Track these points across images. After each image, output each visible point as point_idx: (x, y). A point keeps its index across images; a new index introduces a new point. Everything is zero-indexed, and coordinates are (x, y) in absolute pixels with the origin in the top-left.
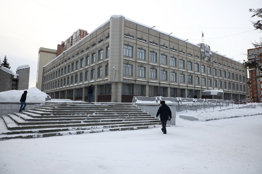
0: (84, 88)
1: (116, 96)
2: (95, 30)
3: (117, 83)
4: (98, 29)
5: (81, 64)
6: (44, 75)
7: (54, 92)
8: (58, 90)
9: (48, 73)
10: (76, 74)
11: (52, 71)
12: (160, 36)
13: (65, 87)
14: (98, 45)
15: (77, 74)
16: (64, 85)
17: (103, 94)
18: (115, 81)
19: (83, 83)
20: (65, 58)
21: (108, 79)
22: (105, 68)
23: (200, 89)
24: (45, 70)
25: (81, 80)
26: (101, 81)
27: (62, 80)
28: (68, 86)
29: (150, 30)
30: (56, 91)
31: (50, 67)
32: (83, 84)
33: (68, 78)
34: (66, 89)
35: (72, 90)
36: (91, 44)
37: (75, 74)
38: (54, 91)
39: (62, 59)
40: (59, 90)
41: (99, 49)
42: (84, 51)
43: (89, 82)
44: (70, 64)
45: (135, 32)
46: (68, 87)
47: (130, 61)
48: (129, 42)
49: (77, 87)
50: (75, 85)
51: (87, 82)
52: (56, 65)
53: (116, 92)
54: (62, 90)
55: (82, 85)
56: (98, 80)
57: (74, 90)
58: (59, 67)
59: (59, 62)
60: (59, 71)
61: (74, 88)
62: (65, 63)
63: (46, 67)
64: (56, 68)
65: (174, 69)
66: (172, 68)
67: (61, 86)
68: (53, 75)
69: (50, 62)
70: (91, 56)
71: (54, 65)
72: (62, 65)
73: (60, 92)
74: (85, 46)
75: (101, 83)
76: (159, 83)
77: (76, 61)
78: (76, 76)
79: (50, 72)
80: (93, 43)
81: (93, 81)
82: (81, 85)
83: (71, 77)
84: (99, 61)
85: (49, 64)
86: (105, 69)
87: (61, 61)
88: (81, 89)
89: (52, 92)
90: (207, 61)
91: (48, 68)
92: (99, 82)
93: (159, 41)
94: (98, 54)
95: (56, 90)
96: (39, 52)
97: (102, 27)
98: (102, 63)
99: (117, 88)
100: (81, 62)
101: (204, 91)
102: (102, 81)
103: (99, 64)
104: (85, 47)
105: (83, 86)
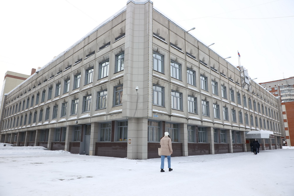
0: (68, 129)
1: (138, 145)
2: (94, 29)
3: (138, 120)
4: (101, 27)
5: (64, 86)
6: (6, 107)
7: (17, 133)
8: (24, 130)
9: (11, 104)
10: (56, 104)
11: (17, 100)
12: (198, 47)
13: (36, 125)
14: (99, 54)
15: (58, 103)
16: (34, 122)
17: (106, 140)
18: (136, 116)
19: (67, 119)
20: (38, 79)
21: (121, 112)
22: (114, 91)
23: (244, 130)
24: (7, 100)
25: (63, 114)
26: (104, 115)
27: (31, 114)
28: (40, 124)
29: (186, 34)
30: (21, 131)
31: (15, 95)
32: (68, 121)
33: (42, 111)
34: (36, 128)
35: (47, 130)
36: (84, 52)
37: (54, 104)
38: (17, 131)
39: (34, 82)
40: (26, 130)
41: (102, 59)
42: (71, 66)
43: (78, 117)
44: (45, 89)
45: (168, 33)
46: (41, 126)
47: (160, 80)
48: (159, 47)
49: (55, 126)
50: (52, 123)
51: (76, 118)
52: (25, 91)
53: (138, 138)
54: (31, 129)
55: (65, 122)
56: (98, 114)
57: (50, 130)
58: (28, 94)
59: (28, 86)
60: (28, 99)
61: (51, 127)
62: (38, 88)
63: (9, 94)
64: (24, 96)
65: (217, 98)
66: (214, 97)
67: (30, 123)
68: (18, 106)
69: (16, 88)
70: (84, 72)
71: (21, 91)
72: (33, 91)
73: (26, 133)
74: (74, 57)
75: (105, 119)
76: (201, 121)
77: (57, 82)
78: (56, 106)
79: (14, 101)
80: (89, 51)
81: (87, 115)
82: (63, 122)
83: (47, 109)
84: (99, 79)
85: (14, 91)
86: (114, 93)
87: (32, 85)
88: (63, 129)
89: (14, 132)
90: (247, 90)
91: (12, 97)
92: (99, 117)
93: (197, 53)
94: (99, 69)
95: (20, 129)
96: (5, 77)
97: (109, 22)
98: (107, 82)
99: (138, 130)
100: (65, 83)
101: (248, 133)
102: (107, 115)
103: (100, 84)
104: (73, 59)
105: (68, 124)
